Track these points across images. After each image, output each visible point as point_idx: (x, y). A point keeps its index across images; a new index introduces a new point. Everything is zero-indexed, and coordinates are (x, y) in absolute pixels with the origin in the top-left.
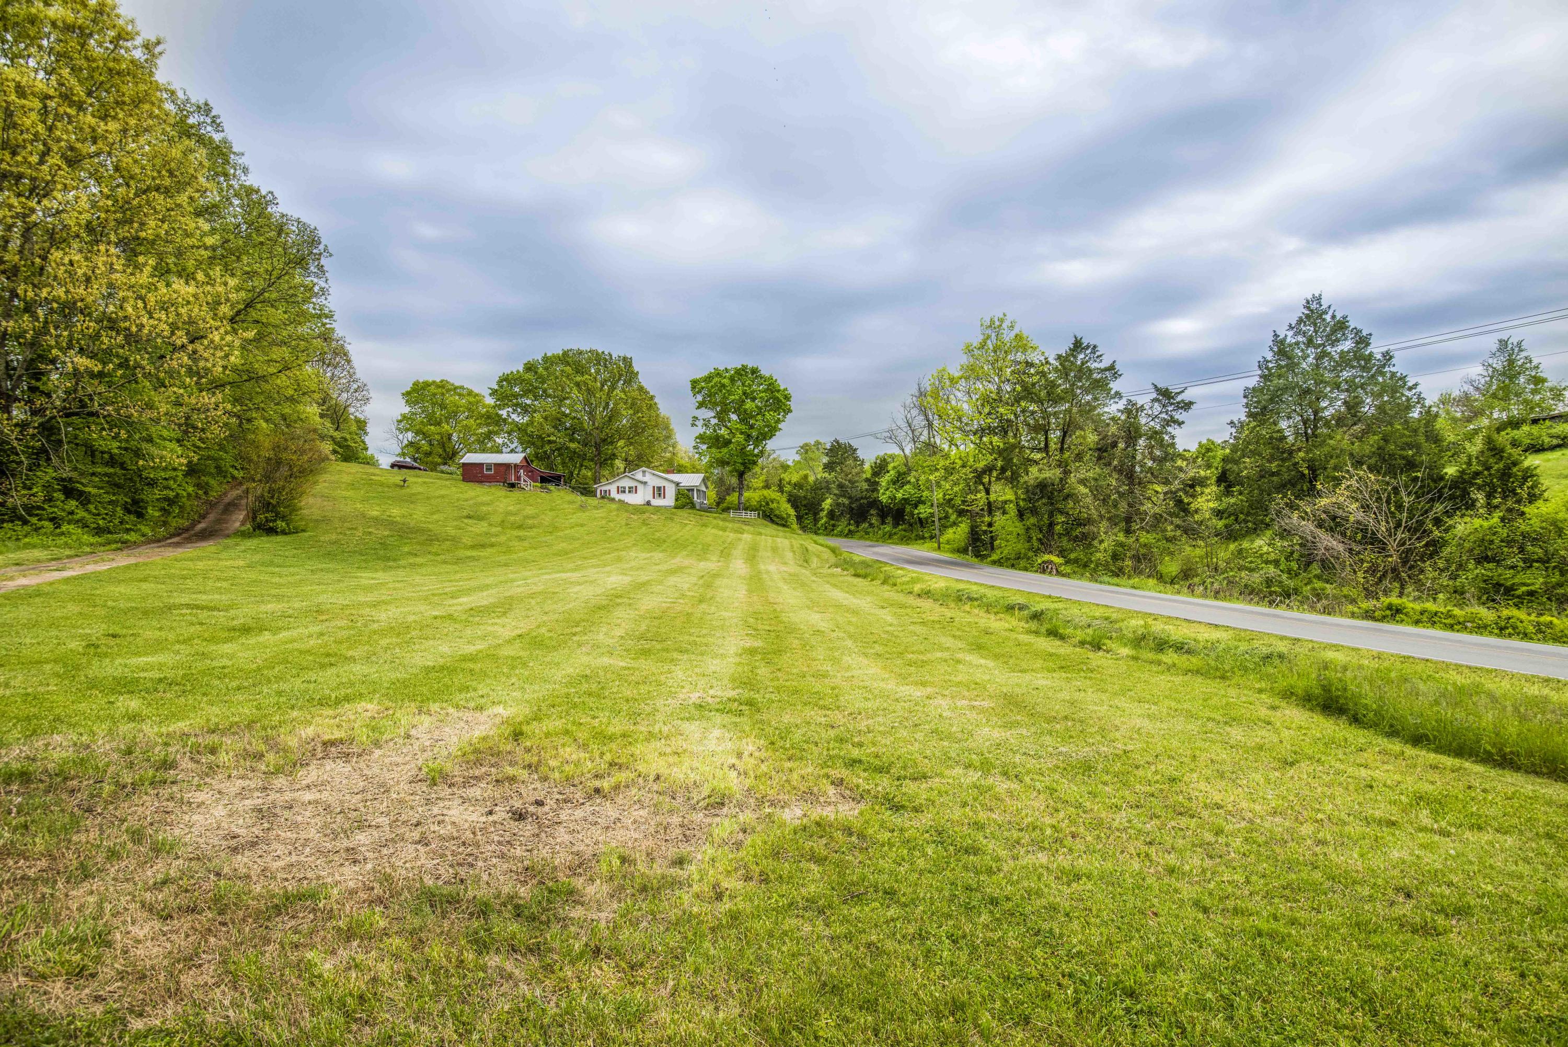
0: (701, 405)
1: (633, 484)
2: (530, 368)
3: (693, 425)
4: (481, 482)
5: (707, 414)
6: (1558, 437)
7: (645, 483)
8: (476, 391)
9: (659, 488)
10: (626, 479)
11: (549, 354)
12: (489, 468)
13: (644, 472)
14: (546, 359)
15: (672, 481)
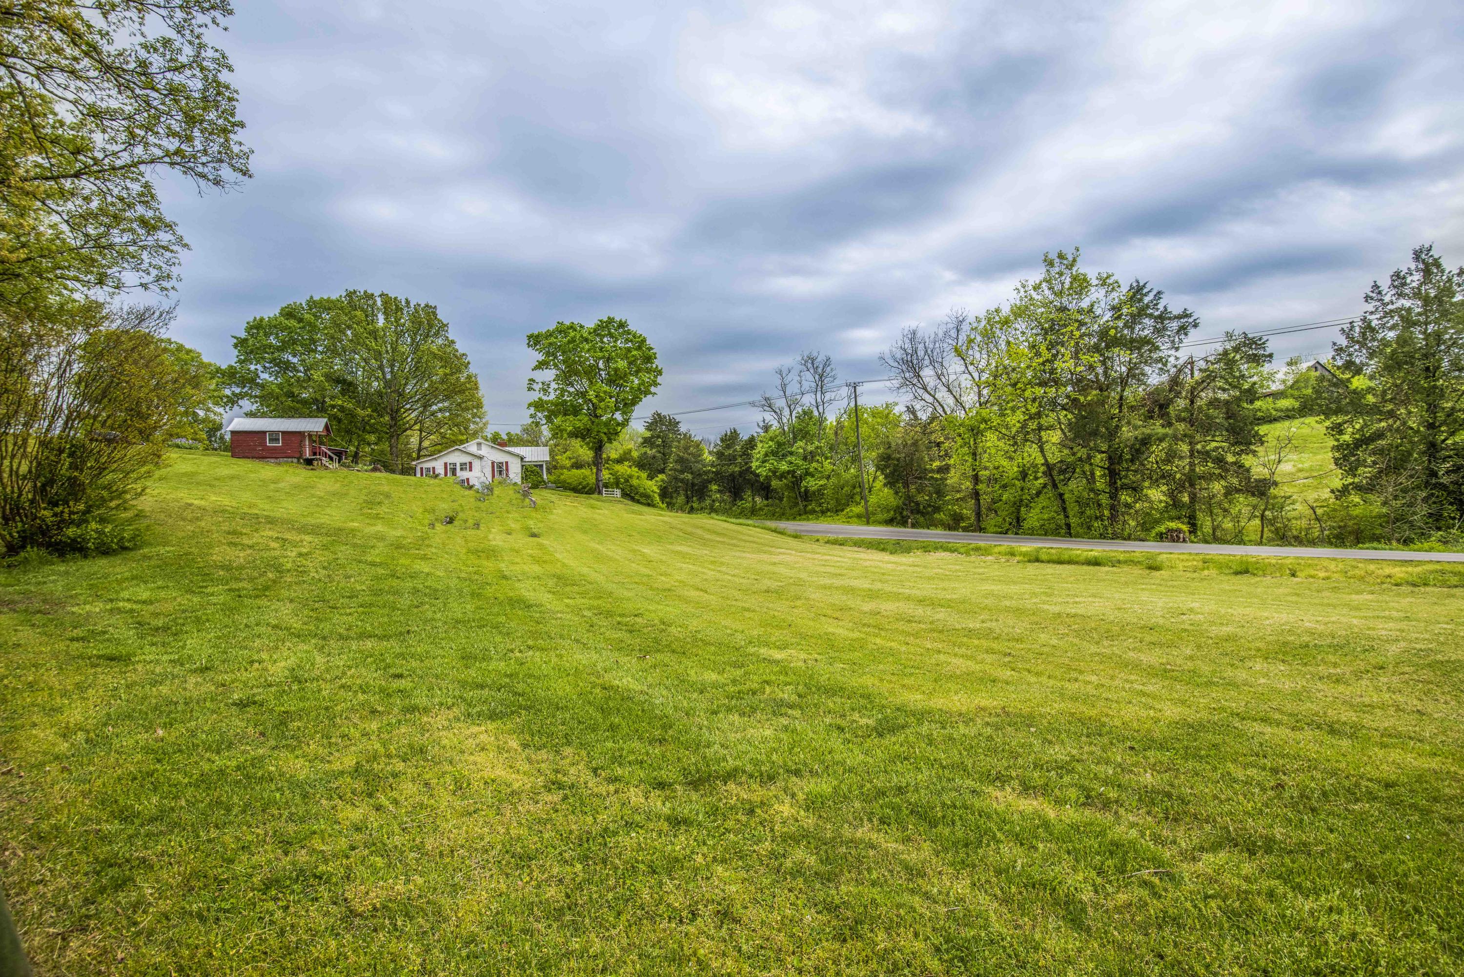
0: (541, 365)
1: (466, 459)
2: (289, 313)
3: (530, 389)
4: (261, 458)
5: (549, 375)
6: (1282, 410)
7: (481, 458)
8: (188, 347)
9: (500, 465)
10: (457, 453)
11: (317, 298)
12: (274, 438)
13: (479, 444)
14: (313, 304)
15: (518, 456)
